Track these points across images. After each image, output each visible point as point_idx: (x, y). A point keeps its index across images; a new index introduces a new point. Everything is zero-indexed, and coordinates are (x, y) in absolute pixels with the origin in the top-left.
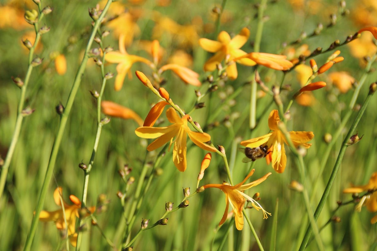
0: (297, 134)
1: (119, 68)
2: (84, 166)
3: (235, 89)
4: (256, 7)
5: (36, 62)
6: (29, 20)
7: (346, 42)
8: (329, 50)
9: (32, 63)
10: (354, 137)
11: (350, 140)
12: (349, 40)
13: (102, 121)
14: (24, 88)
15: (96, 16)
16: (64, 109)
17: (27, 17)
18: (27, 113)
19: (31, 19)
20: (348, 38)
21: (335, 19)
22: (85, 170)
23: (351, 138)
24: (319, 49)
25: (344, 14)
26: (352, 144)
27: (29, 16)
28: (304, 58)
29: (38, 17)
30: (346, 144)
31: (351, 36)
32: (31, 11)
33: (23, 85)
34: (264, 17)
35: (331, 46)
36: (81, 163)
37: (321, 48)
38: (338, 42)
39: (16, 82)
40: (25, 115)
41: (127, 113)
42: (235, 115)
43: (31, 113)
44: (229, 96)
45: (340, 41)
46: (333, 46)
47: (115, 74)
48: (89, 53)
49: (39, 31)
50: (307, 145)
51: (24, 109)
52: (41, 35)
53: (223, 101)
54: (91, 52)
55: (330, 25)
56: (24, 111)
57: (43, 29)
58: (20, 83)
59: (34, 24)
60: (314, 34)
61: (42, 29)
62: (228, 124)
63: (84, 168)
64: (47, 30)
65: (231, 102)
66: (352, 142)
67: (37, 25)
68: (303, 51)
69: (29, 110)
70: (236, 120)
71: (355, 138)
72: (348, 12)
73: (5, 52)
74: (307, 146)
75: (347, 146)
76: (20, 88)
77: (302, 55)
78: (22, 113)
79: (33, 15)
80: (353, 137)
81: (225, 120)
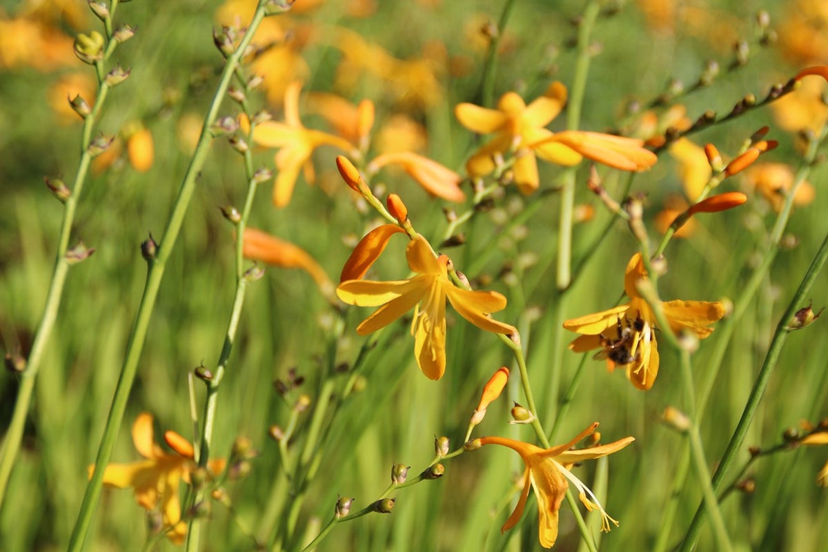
0: (687, 306)
1: (281, 159)
2: (207, 374)
3: (527, 203)
4: (574, 24)
5: (98, 146)
6: (85, 55)
7: (769, 99)
8: (731, 116)
9: (89, 148)
10: (803, 313)
11: (794, 320)
12: (775, 95)
13: (247, 275)
14: (72, 203)
15: (228, 47)
16: (158, 248)
17: (79, 48)
18: (78, 257)
19: (87, 51)
20: (774, 90)
21: (745, 52)
22: (208, 383)
23: (797, 315)
24: (710, 114)
25: (764, 41)
26: (799, 327)
27: (83, 46)
28: (677, 135)
29: (103, 49)
30: (787, 328)
31: (780, 86)
32: (89, 35)
33: (68, 196)
34: (590, 44)
35: (736, 107)
36: (199, 365)
37: (714, 114)
38: (752, 99)
39: (54, 190)
40: (73, 261)
41: (290, 254)
42: (526, 260)
43: (85, 256)
44: (513, 218)
45: (756, 98)
46: (741, 107)
47: (275, 172)
48: (213, 126)
49: (105, 78)
50: (704, 331)
51: (71, 247)
52: (109, 88)
53: (501, 229)
54: (218, 124)
55: (735, 65)
56: (71, 253)
57: (115, 73)
58: (63, 192)
59: (95, 63)
60: (699, 85)
61: (111, 73)
62: (512, 280)
63: (205, 376)
64: (123, 75)
65: (518, 232)
66: (799, 322)
67: (100, 65)
68: (675, 118)
69: (81, 250)
70: (528, 271)
71: (806, 316)
72: (773, 36)
73: (15, 119)
74: (704, 334)
75: (788, 332)
76: (64, 202)
77: (672, 128)
78: (67, 256)
79: (94, 43)
80: (801, 314)
81: (505, 270)
